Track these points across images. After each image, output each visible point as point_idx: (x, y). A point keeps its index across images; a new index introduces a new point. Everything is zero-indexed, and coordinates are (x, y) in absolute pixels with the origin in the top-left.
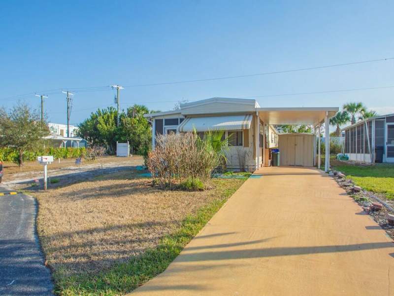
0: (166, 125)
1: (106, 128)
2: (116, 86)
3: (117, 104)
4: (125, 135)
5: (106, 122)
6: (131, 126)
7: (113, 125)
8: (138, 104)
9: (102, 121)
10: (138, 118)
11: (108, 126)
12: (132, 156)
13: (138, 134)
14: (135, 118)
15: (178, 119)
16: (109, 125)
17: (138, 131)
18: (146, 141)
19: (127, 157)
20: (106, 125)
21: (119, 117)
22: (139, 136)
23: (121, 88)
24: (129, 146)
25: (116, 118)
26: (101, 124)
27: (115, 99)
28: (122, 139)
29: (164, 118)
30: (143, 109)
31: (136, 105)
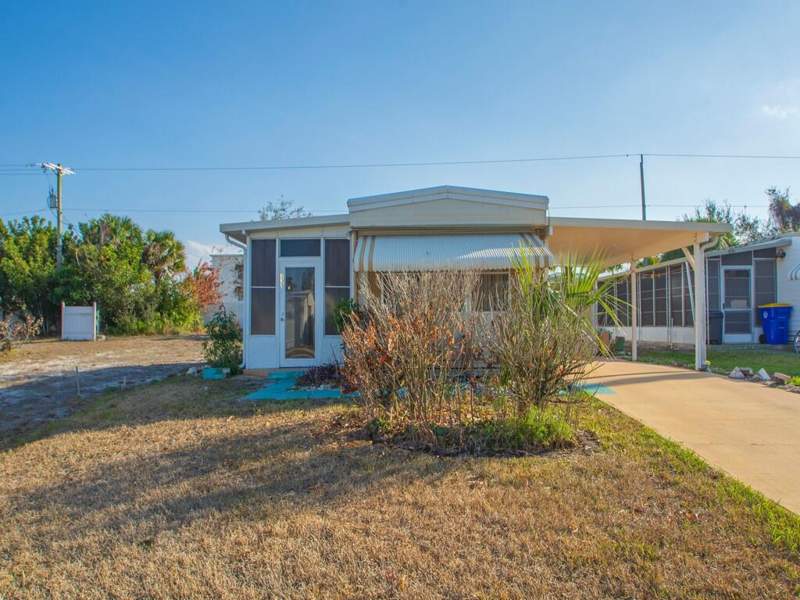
0: (283, 254)
1: (27, 269)
2: (53, 166)
3: (55, 211)
4: (80, 285)
5: (27, 253)
6: (97, 264)
7: (45, 261)
8: (113, 214)
9: (14, 250)
10: (113, 247)
11: (32, 263)
12: (104, 337)
13: (117, 285)
14: (107, 245)
15: (319, 241)
16: (35, 261)
17: (117, 278)
18: (137, 303)
19: (92, 340)
20: (28, 262)
21: (60, 243)
22: (119, 290)
23: (66, 171)
24: (96, 314)
25: (52, 244)
26: (11, 258)
27: (52, 196)
28: (76, 295)
29: (279, 236)
30: (127, 224)
31: (108, 215)
